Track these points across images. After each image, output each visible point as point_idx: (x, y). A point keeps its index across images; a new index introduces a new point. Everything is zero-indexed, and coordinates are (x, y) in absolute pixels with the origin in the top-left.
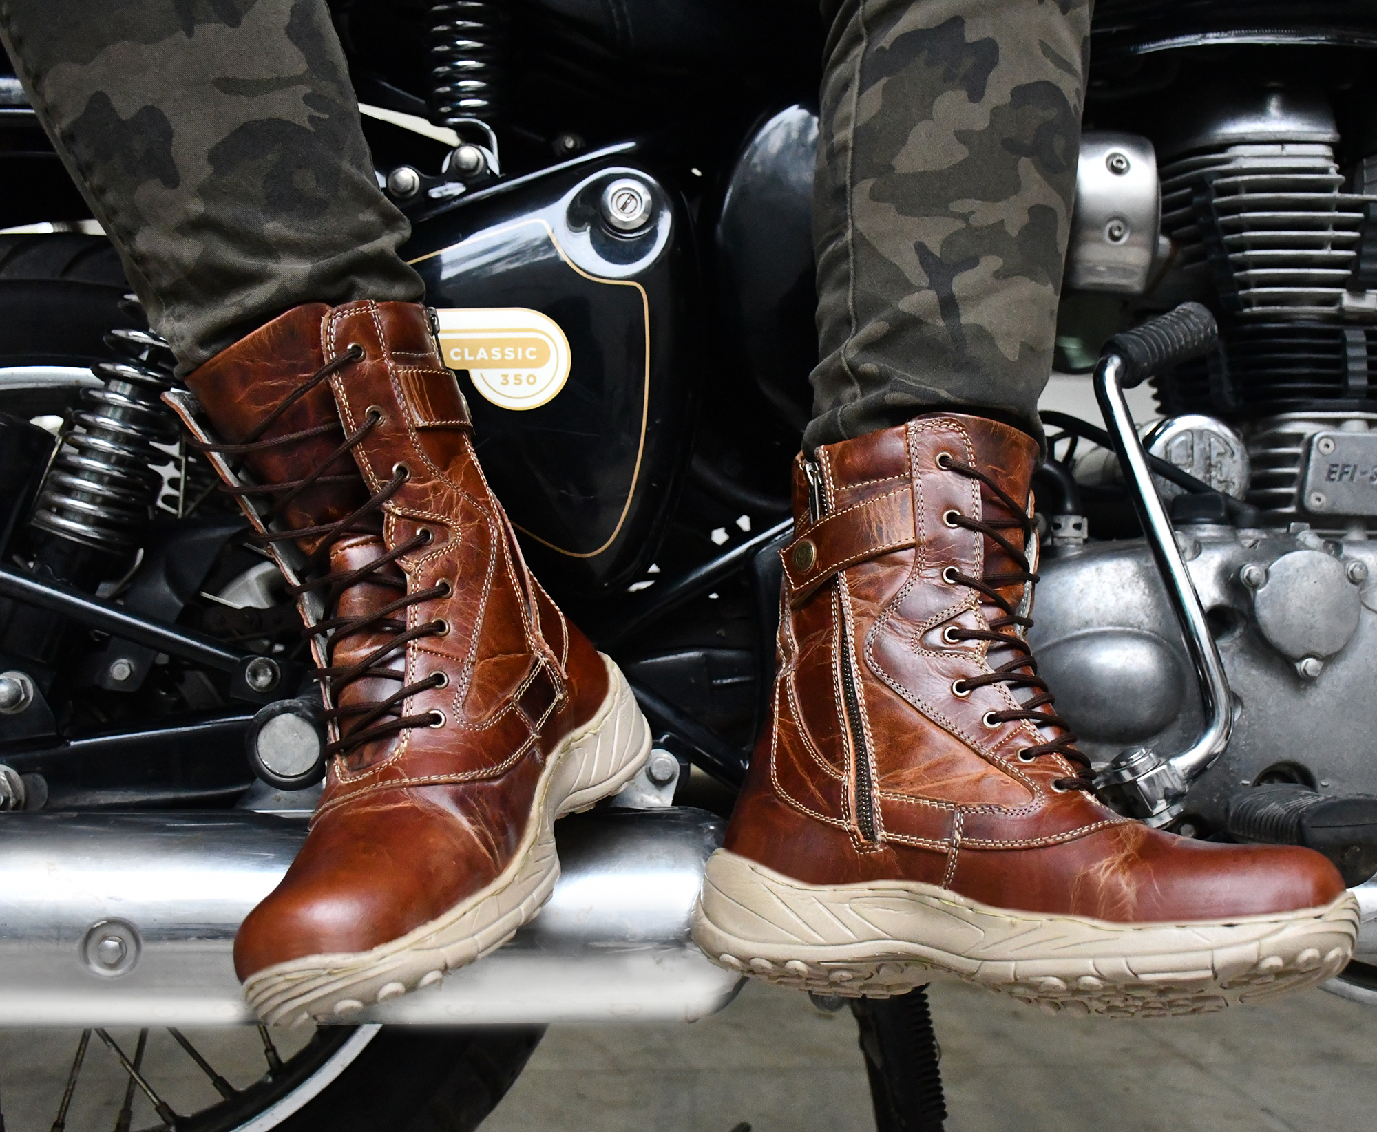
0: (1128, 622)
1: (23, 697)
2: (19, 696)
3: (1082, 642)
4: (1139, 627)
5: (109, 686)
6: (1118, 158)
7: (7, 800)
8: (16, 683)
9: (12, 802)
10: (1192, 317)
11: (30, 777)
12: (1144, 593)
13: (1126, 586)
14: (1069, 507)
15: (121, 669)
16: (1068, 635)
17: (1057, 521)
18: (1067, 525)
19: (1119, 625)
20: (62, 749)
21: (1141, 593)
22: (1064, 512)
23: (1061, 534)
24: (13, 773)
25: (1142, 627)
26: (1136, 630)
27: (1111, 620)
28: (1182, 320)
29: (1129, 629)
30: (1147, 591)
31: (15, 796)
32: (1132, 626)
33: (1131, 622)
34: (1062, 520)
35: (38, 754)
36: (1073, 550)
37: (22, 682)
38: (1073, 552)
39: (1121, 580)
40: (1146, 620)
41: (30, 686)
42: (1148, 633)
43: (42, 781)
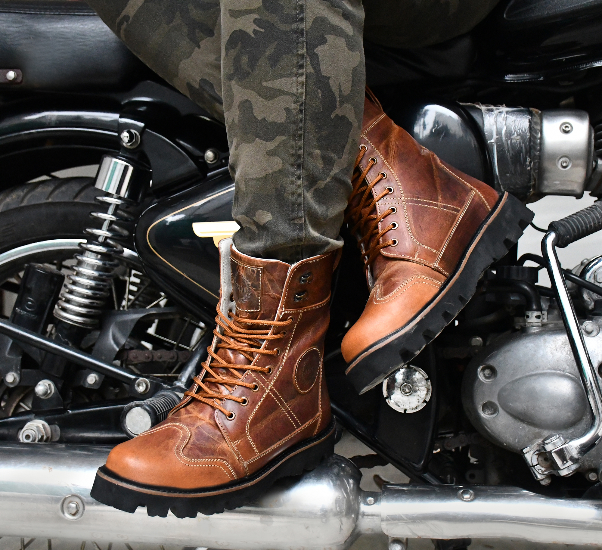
0: (558, 368)
1: (49, 392)
2: (47, 392)
3: (534, 378)
4: (564, 371)
5: (87, 386)
6: (566, 125)
7: (42, 437)
8: (46, 385)
9: (45, 438)
10: (599, 209)
11: (53, 426)
12: (567, 353)
13: (558, 350)
14: (534, 307)
15: (92, 379)
16: (527, 374)
17: (528, 314)
18: (532, 317)
19: (554, 370)
20: (66, 414)
21: (566, 353)
22: (532, 310)
23: (529, 320)
24: (46, 424)
25: (565, 371)
26: (562, 372)
27: (549, 367)
28: (592, 211)
29: (559, 372)
30: (569, 352)
31: (46, 435)
32: (560, 370)
33: (560, 368)
34: (530, 313)
35: (56, 416)
36: (535, 329)
37: (49, 385)
38: (535, 330)
39: (556, 346)
40: (568, 367)
41: (53, 386)
42: (568, 374)
43: (58, 428)
